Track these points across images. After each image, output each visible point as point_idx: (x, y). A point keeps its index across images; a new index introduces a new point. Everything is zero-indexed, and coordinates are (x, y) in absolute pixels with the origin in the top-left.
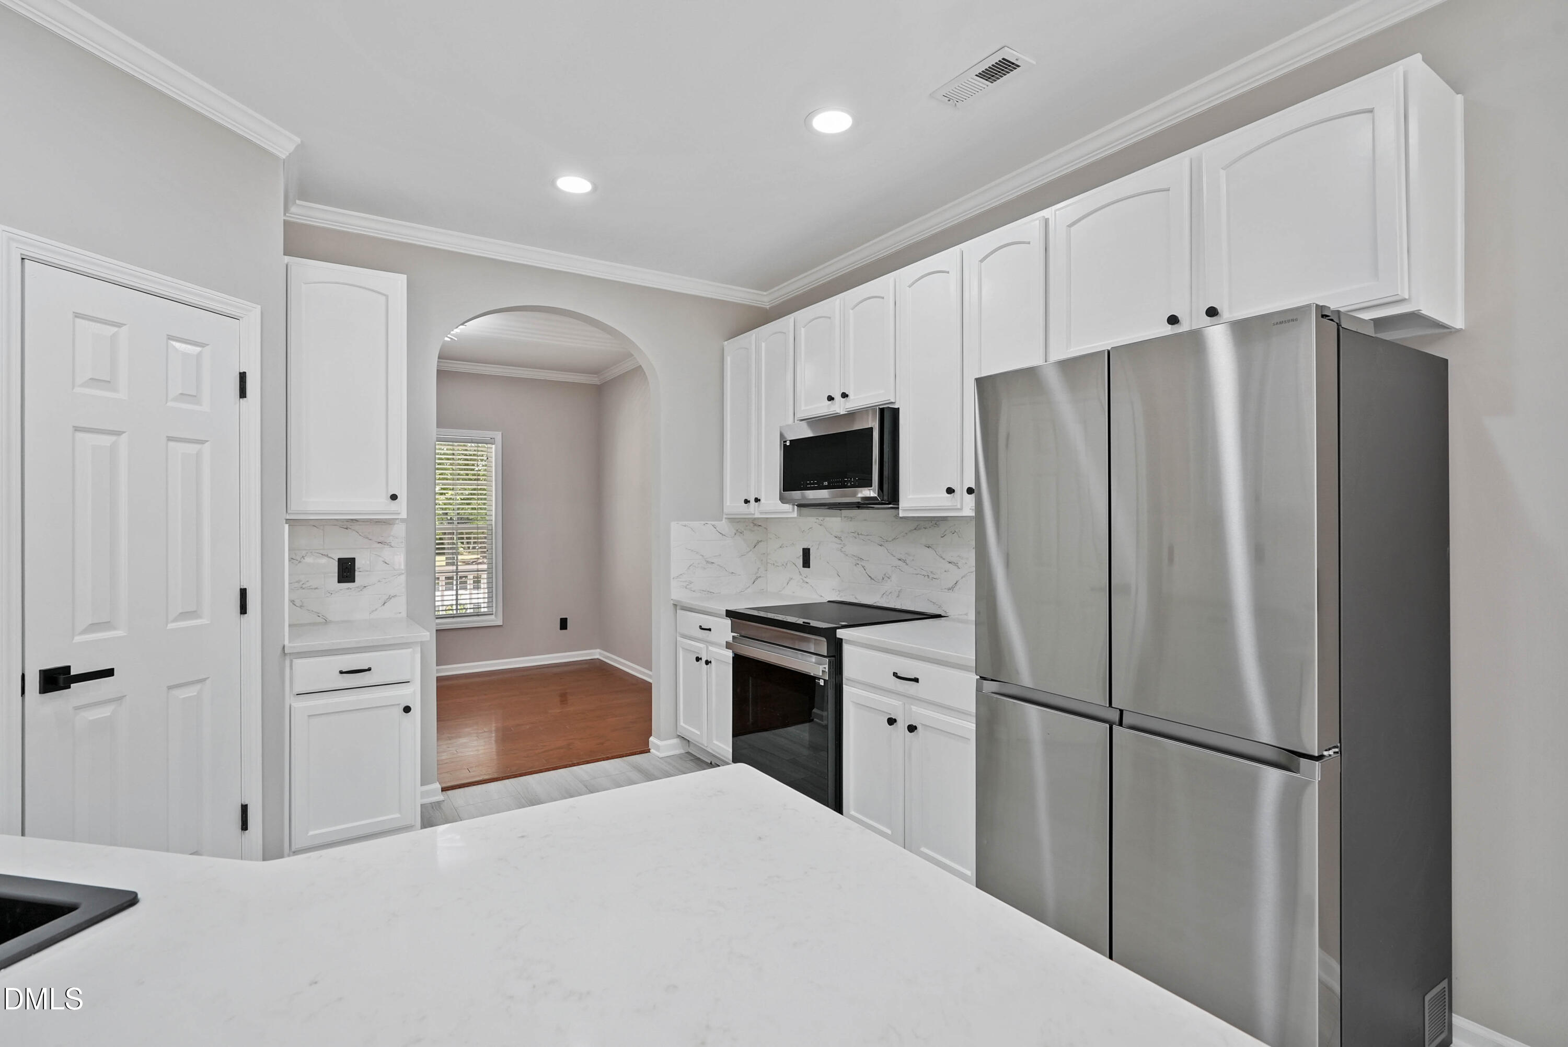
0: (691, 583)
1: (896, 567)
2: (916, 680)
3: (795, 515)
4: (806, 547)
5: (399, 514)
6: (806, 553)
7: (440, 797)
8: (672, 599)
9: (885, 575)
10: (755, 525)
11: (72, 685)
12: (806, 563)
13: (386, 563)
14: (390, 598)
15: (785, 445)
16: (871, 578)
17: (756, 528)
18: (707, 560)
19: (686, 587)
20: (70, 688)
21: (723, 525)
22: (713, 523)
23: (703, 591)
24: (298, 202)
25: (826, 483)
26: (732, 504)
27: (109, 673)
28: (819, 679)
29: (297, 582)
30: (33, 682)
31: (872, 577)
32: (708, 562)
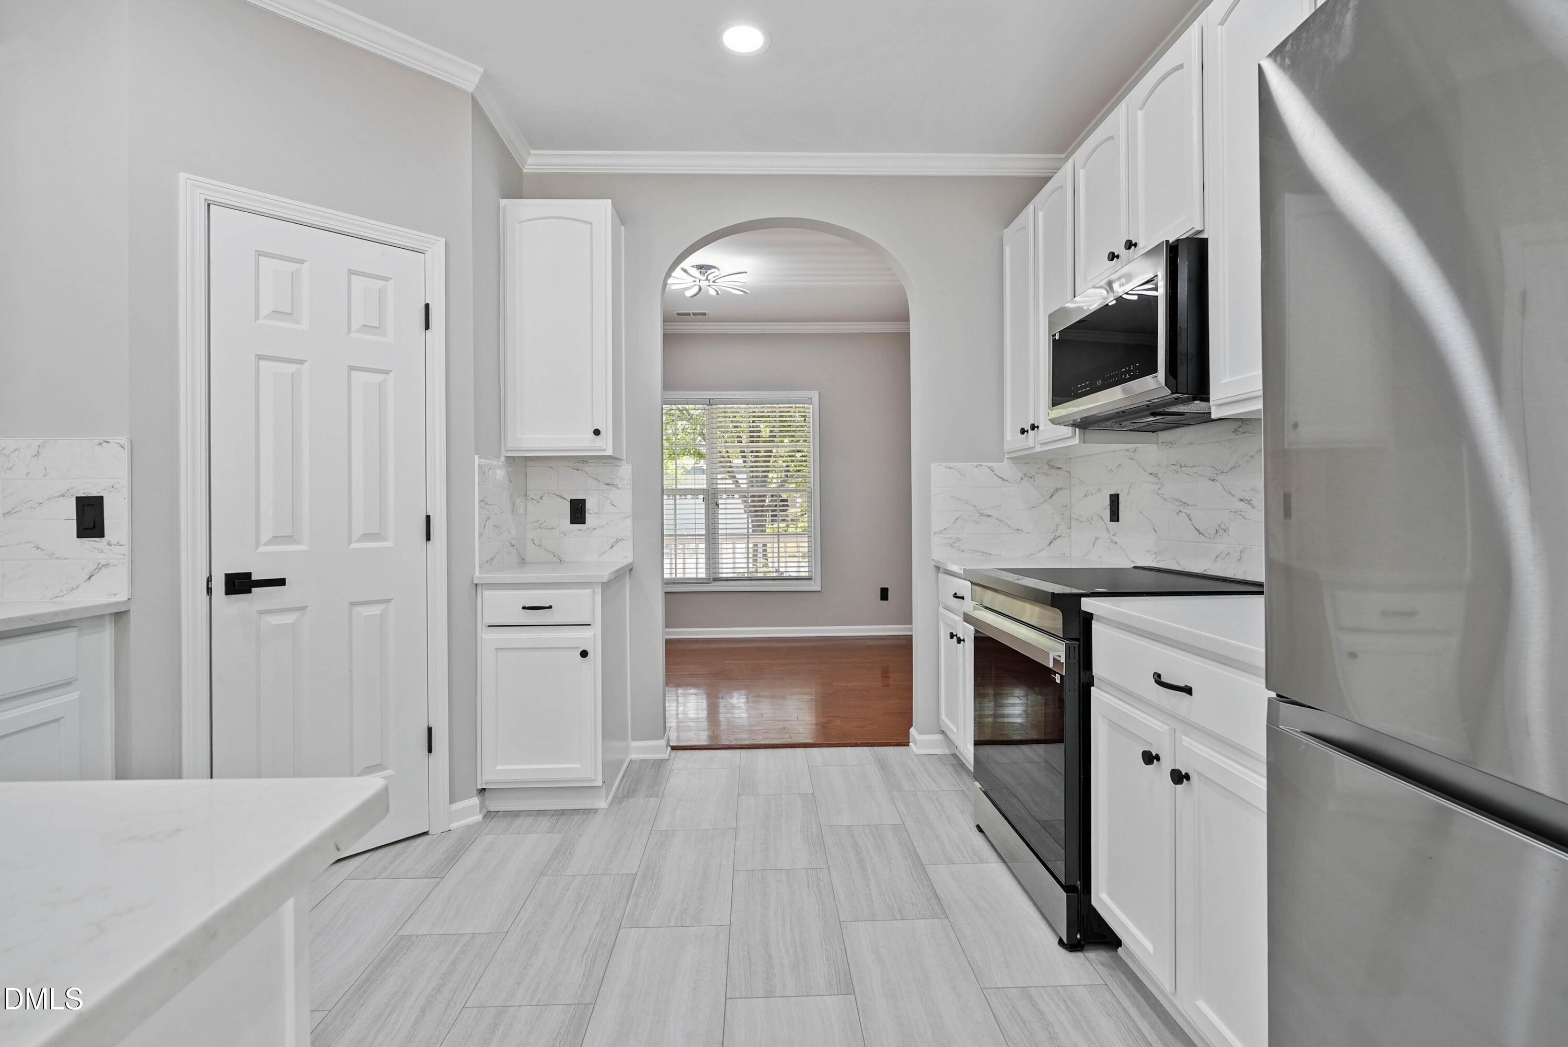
0: (958, 540)
1: (1236, 512)
2: (1188, 690)
3: (1076, 441)
4: (1113, 493)
5: (605, 450)
6: (1115, 500)
7: (666, 754)
8: (933, 560)
9: (1220, 525)
10: (1052, 467)
11: (253, 589)
12: (1115, 516)
13: (613, 505)
14: (617, 541)
15: (1054, 340)
16: (1200, 533)
17: (1053, 471)
18: (981, 512)
19: (952, 545)
20: (250, 592)
21: (1005, 468)
22: (989, 464)
23: (976, 551)
24: (532, 152)
25: (1099, 383)
26: (1012, 439)
27: (281, 582)
28: (1055, 673)
29: (536, 522)
30: (219, 585)
31: (1201, 530)
32: (982, 515)
